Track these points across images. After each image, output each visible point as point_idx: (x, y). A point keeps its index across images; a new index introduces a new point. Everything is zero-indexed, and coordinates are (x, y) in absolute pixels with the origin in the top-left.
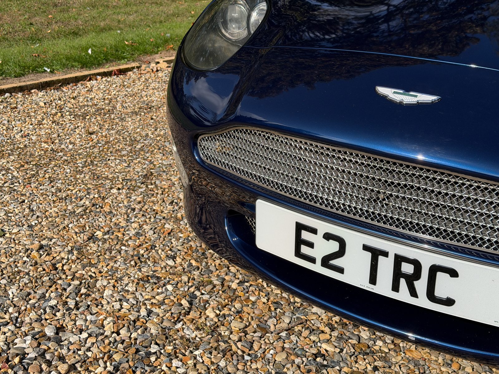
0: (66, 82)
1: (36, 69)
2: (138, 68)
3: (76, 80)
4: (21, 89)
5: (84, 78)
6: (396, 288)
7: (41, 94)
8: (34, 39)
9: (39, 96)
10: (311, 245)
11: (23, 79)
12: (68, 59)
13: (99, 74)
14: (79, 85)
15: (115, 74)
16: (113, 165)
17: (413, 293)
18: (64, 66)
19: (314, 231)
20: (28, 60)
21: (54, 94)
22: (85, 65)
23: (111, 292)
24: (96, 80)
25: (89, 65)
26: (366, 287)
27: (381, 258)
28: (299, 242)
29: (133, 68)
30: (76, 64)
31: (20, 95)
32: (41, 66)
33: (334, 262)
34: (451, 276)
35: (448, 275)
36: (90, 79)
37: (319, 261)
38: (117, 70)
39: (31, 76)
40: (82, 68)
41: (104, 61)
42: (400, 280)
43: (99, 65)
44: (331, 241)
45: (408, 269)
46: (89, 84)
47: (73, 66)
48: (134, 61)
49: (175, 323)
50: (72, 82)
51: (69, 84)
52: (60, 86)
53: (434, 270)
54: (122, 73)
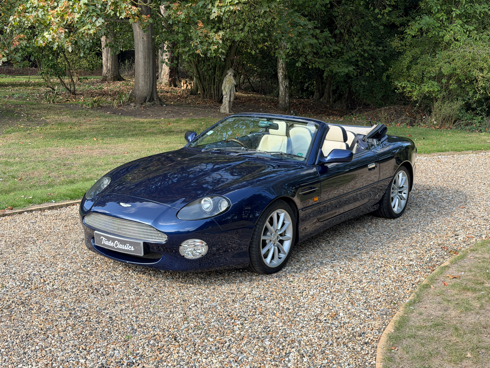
0: (61, 207)
1: (48, 201)
4: (40, 209)
5: (70, 205)
7: (49, 211)
8: (50, 185)
9: (48, 212)
11: (42, 205)
12: (64, 195)
14: (68, 208)
18: (62, 199)
20: (45, 196)
21: (55, 212)
22: (72, 199)
30: (68, 198)
31: (40, 212)
32: (51, 199)
36: (73, 205)
39: (46, 204)
40: (70, 200)
46: (72, 207)
47: (66, 199)
50: (65, 207)
51: (63, 207)
52: (58, 208)
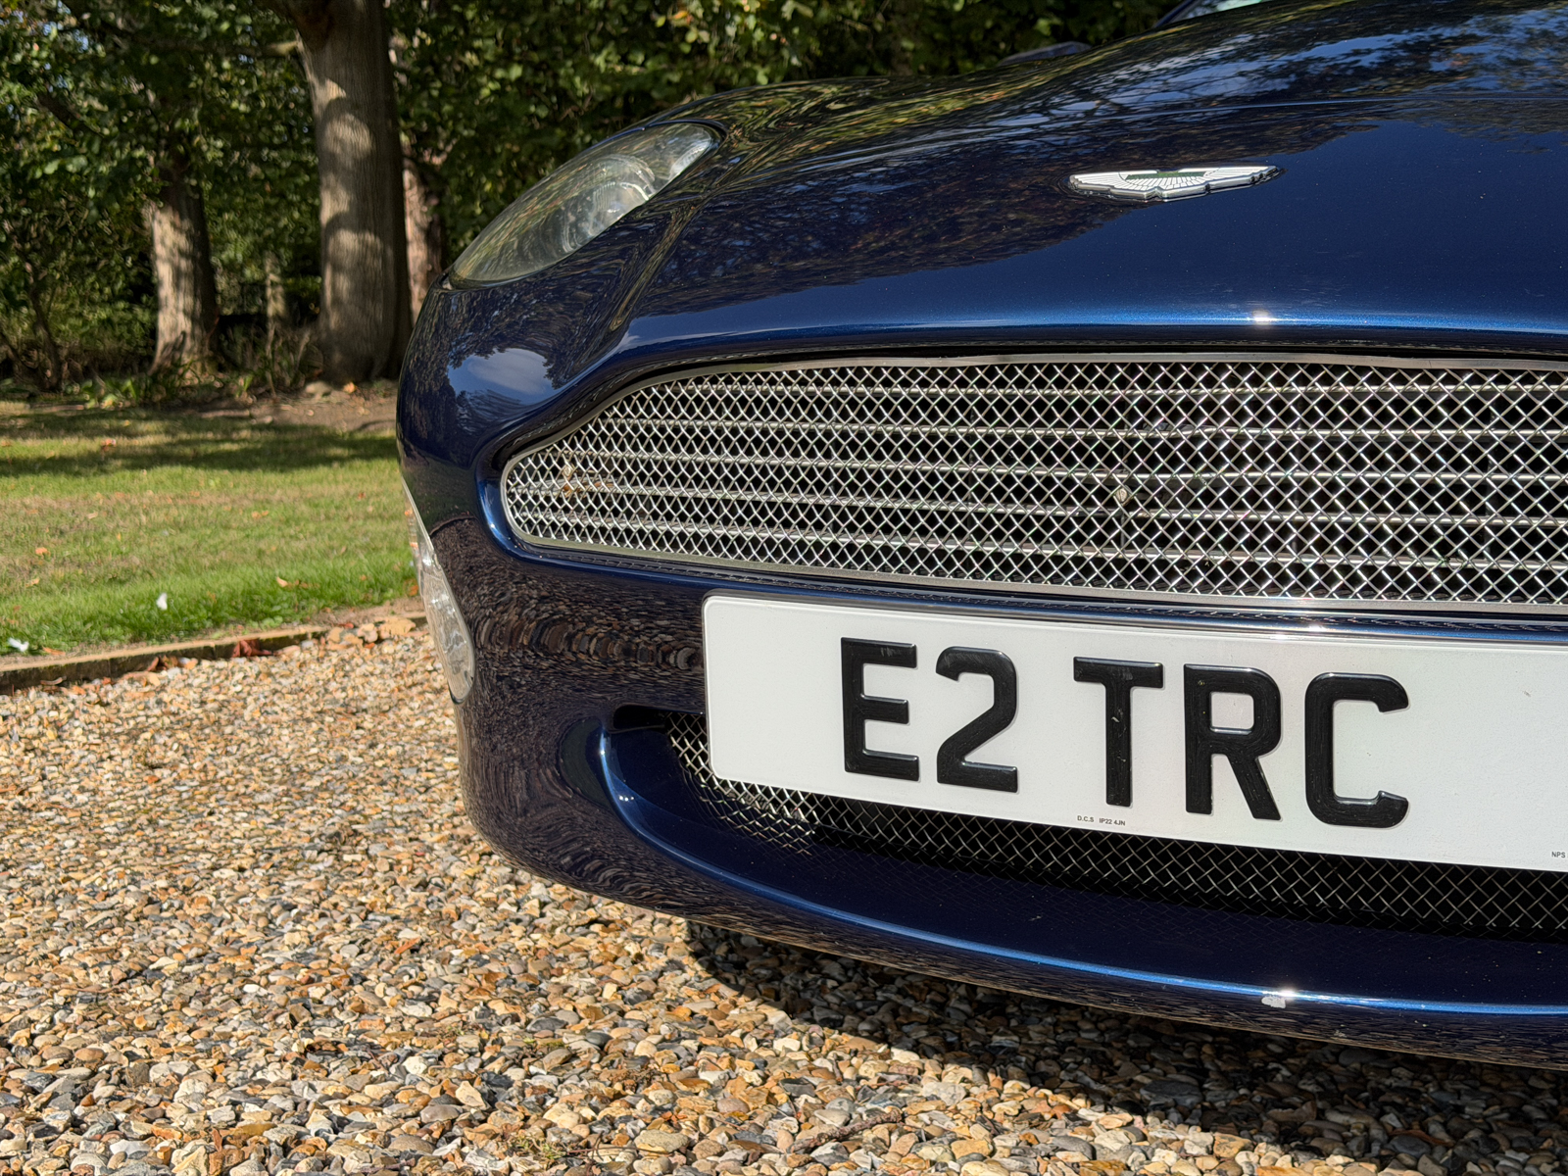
2: (317, 636)
3: (115, 670)
5: (139, 663)
6: (1199, 799)
10: (896, 712)
12: (90, 619)
13: (189, 654)
15: (243, 654)
16: (225, 823)
17: (1263, 805)
18: (76, 637)
19: (903, 656)
21: (38, 700)
23: (200, 1088)
24: (180, 666)
25: (156, 633)
26: (1096, 820)
27: (1140, 696)
28: (859, 710)
29: (302, 638)
30: (117, 632)
33: (982, 756)
34: (1383, 709)
35: (1372, 706)
36: (160, 667)
37: (929, 768)
38: (250, 642)
40: (134, 639)
41: (209, 624)
42: (1209, 762)
43: (191, 632)
44: (965, 677)
45: (1233, 713)
48: (303, 622)
49: (435, 1144)
50: (100, 676)
51: (89, 680)
52: (59, 685)
53: (1324, 695)
54: (266, 652)
